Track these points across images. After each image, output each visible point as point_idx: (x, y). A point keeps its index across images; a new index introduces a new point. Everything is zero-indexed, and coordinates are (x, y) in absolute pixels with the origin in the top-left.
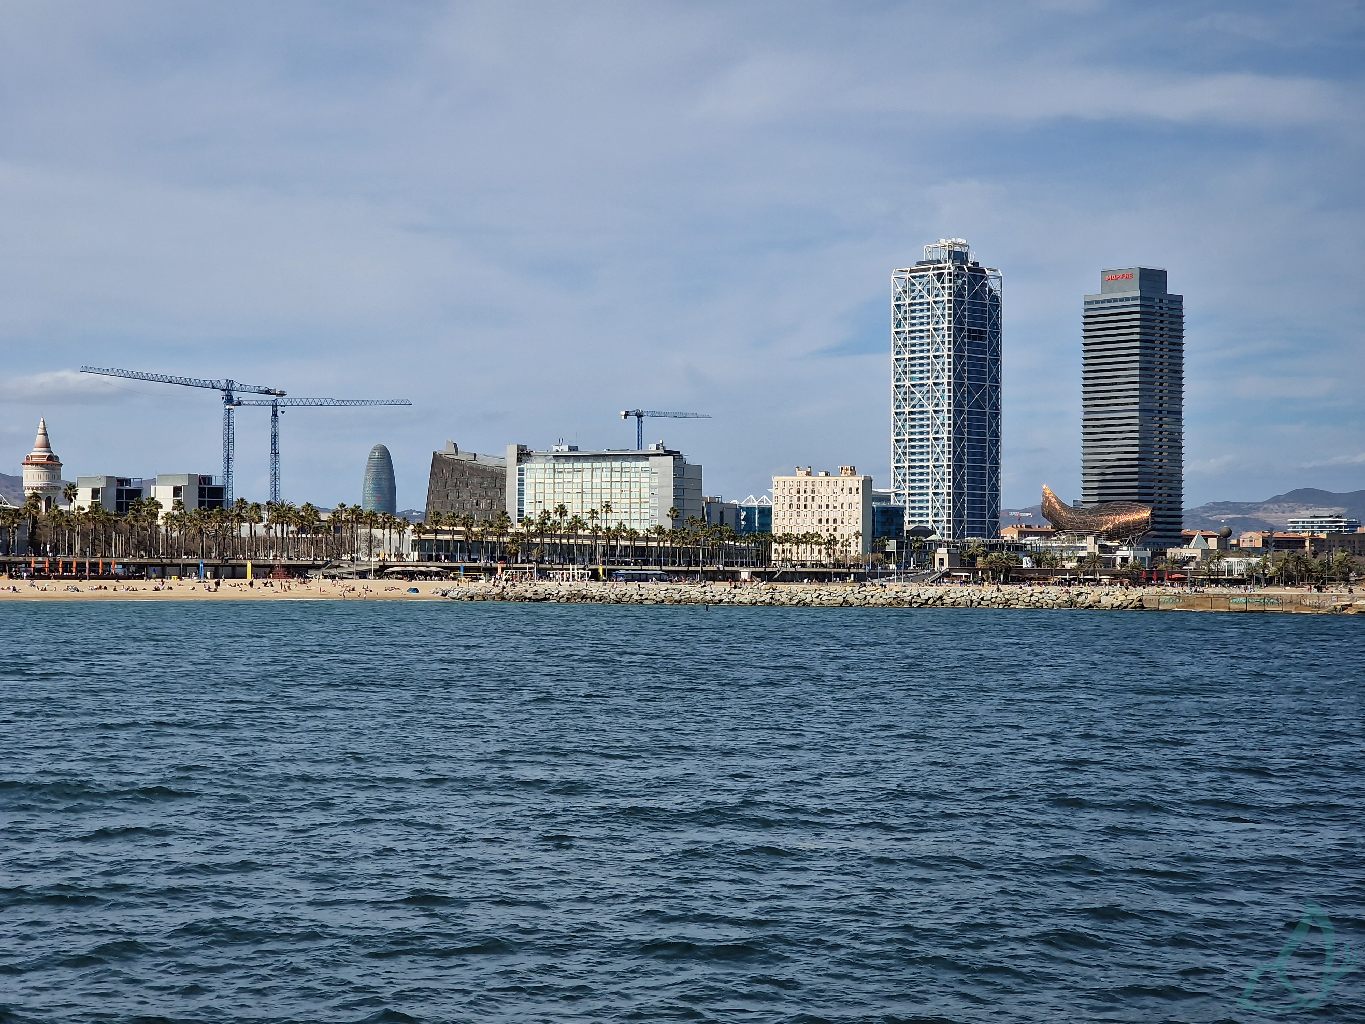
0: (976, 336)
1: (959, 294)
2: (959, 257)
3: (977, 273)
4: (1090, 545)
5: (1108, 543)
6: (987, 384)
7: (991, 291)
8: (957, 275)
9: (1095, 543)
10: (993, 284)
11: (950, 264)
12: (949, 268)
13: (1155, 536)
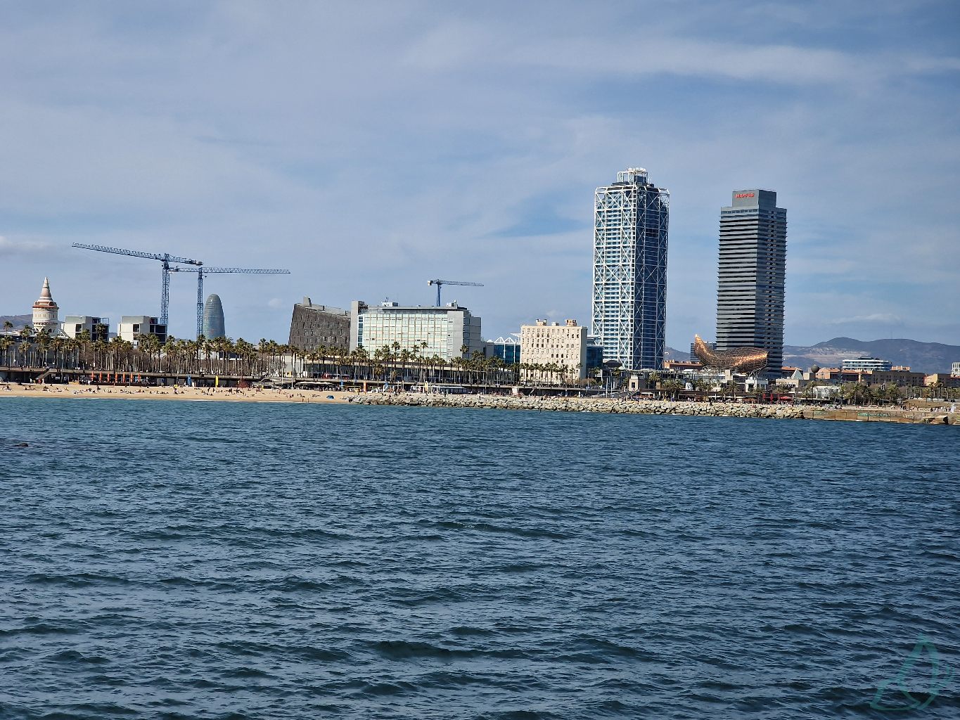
0: (652, 233)
1: (640, 205)
2: (640, 180)
3: (653, 192)
4: (727, 376)
5: (739, 375)
6: (658, 266)
7: (661, 203)
8: (640, 193)
9: (731, 374)
10: (663, 198)
11: (634, 185)
12: (635, 188)
13: (769, 371)
